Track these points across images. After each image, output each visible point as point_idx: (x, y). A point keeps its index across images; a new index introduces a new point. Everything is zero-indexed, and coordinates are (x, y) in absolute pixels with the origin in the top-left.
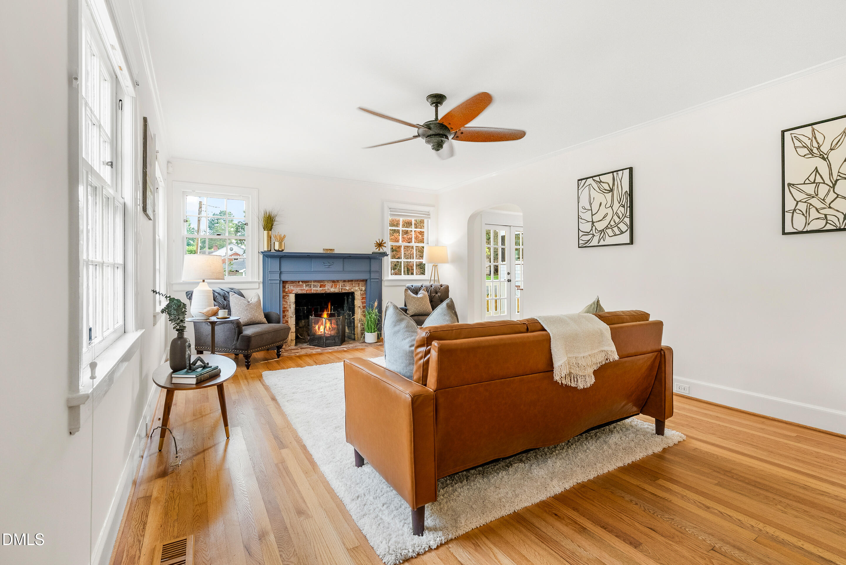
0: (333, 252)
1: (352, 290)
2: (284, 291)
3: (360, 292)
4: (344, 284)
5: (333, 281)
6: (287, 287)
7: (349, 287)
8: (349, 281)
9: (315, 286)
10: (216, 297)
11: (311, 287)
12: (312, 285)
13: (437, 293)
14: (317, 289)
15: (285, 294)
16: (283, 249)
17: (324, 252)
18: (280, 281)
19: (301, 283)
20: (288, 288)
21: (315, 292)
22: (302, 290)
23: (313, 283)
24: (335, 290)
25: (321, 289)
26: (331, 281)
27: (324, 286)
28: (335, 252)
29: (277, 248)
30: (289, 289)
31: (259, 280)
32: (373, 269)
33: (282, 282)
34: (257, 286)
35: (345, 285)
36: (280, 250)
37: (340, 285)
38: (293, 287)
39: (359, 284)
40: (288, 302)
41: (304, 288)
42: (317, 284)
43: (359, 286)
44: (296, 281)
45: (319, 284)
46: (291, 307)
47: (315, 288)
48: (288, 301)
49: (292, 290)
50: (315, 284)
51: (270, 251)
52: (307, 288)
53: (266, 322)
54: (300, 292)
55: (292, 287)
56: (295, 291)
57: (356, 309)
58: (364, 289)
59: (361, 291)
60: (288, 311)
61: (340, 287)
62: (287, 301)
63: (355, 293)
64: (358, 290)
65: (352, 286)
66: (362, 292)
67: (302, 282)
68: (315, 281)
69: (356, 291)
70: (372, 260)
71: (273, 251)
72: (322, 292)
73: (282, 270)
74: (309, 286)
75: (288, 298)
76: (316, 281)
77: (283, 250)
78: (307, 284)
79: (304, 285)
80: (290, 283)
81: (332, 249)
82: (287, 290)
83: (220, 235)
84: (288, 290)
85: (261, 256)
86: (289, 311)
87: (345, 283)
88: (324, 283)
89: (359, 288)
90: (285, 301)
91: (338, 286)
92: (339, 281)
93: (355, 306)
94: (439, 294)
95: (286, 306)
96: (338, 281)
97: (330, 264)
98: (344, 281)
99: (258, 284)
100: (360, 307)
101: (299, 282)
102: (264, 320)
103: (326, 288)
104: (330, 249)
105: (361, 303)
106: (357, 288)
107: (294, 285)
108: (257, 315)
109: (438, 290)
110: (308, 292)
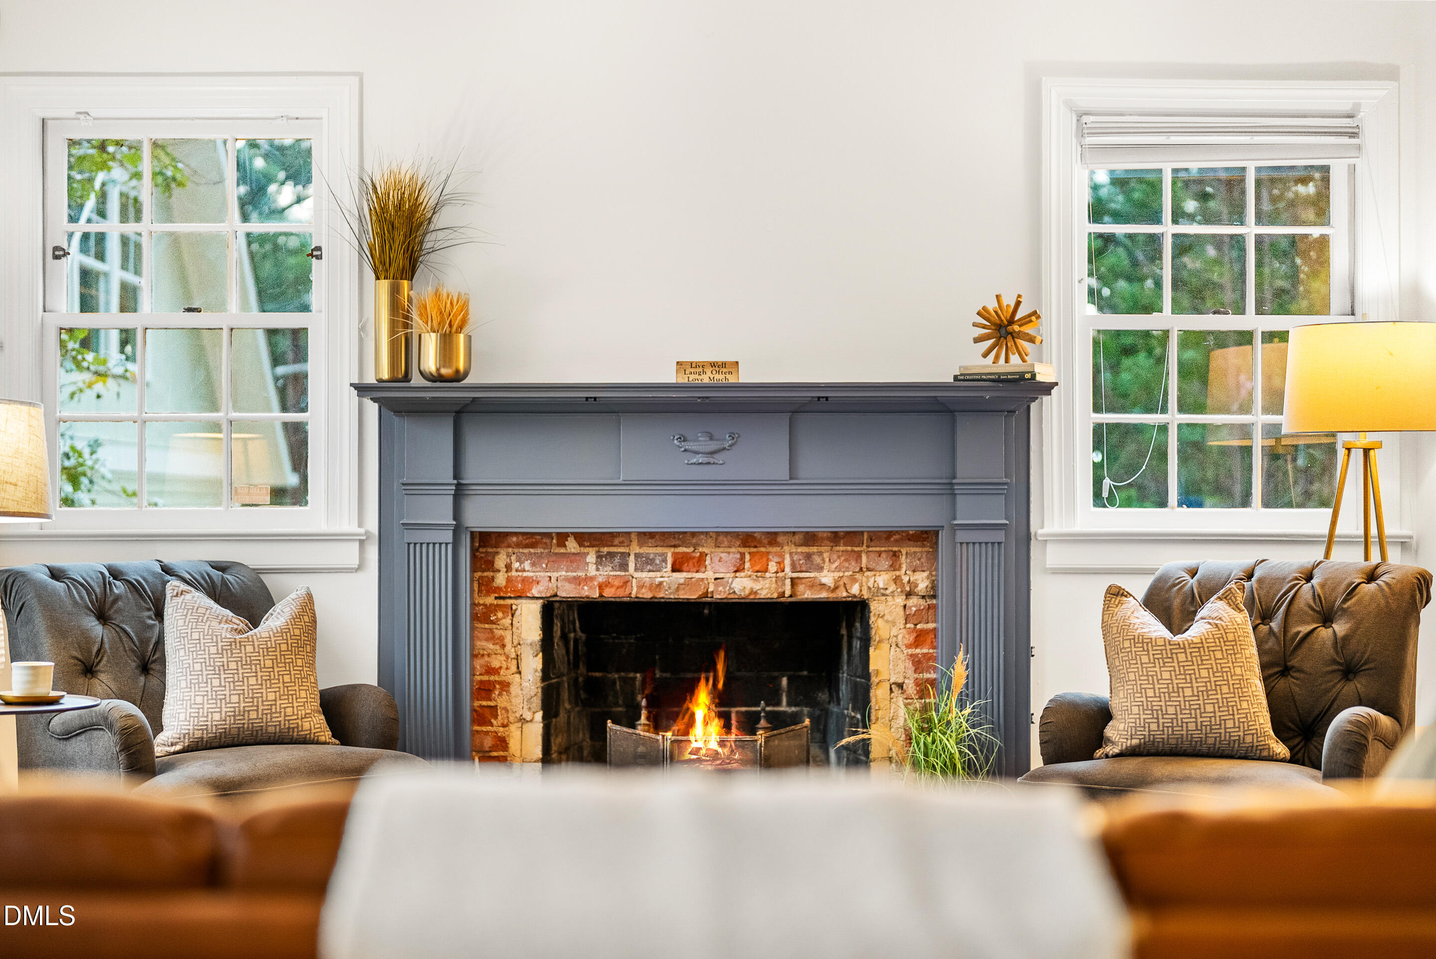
0: (732, 379)
1: (855, 590)
2: (486, 586)
3: (900, 600)
4: (808, 556)
5: (747, 539)
6: (500, 561)
7: (837, 569)
8: (836, 537)
9: (645, 562)
10: (115, 601)
11: (624, 566)
12: (632, 558)
13: (1327, 619)
14: (657, 577)
15: (490, 600)
16: (462, 367)
17: (683, 380)
18: (457, 530)
19: (572, 545)
20: (508, 567)
21: (647, 595)
22: (577, 581)
23: (635, 549)
24: (757, 586)
25: (680, 577)
26: (736, 535)
27: (700, 563)
28: (745, 376)
29: (430, 361)
30: (514, 573)
31: (360, 525)
32: (966, 470)
33: (466, 541)
34: (349, 554)
35: (817, 559)
36: (444, 371)
37: (787, 562)
38: (533, 564)
39: (895, 555)
40: (508, 641)
41: (592, 571)
42: (660, 550)
43: (895, 567)
44: (549, 535)
45: (669, 553)
46: (523, 668)
47: (644, 575)
48: (508, 636)
49: (529, 582)
50: (644, 550)
51: (407, 378)
52: (606, 572)
53: (327, 735)
54: (568, 591)
55: (527, 565)
56: (541, 587)
57: (879, 694)
58: (922, 582)
59: (909, 595)
60: (505, 686)
61: (788, 569)
62: (502, 638)
63: (874, 607)
64: (892, 587)
65: (853, 565)
66: (914, 601)
67: (583, 538)
68: (647, 537)
69: (881, 593)
70: (960, 418)
71: (417, 380)
72: (684, 595)
73: (471, 476)
74: (617, 560)
75: (507, 621)
76: (651, 535)
77: (458, 377)
78: (605, 550)
79: (591, 558)
80: (518, 545)
81: (724, 365)
82: (500, 580)
83: (198, 310)
84: (509, 580)
85: (372, 409)
86: (514, 689)
87: (814, 549)
88: (695, 546)
89: (897, 580)
90: (492, 638)
91: (773, 567)
92: (780, 539)
93: (874, 680)
94: (1340, 628)
95: (495, 664)
96: (772, 538)
97: (713, 446)
98: (810, 538)
99: (357, 544)
100: (900, 686)
101: (562, 538)
102: (317, 724)
103: (709, 575)
104: (713, 365)
105: (909, 664)
106: (882, 579)
107: (540, 556)
108: (271, 696)
109: (1338, 603)
110: (609, 593)
